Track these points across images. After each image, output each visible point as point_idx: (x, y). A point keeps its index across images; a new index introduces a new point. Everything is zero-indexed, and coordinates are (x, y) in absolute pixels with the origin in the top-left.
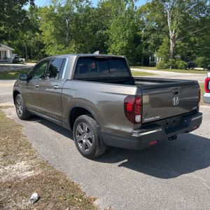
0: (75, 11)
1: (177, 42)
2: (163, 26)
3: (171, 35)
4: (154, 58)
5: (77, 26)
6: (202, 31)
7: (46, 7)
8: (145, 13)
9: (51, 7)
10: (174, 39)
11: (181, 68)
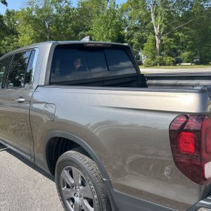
0: (55, 12)
1: (163, 38)
2: (146, 24)
3: (156, 31)
4: (139, 56)
5: (58, 28)
6: (187, 26)
7: (23, 10)
8: (127, 11)
9: (28, 9)
10: (159, 35)
11: (169, 65)
